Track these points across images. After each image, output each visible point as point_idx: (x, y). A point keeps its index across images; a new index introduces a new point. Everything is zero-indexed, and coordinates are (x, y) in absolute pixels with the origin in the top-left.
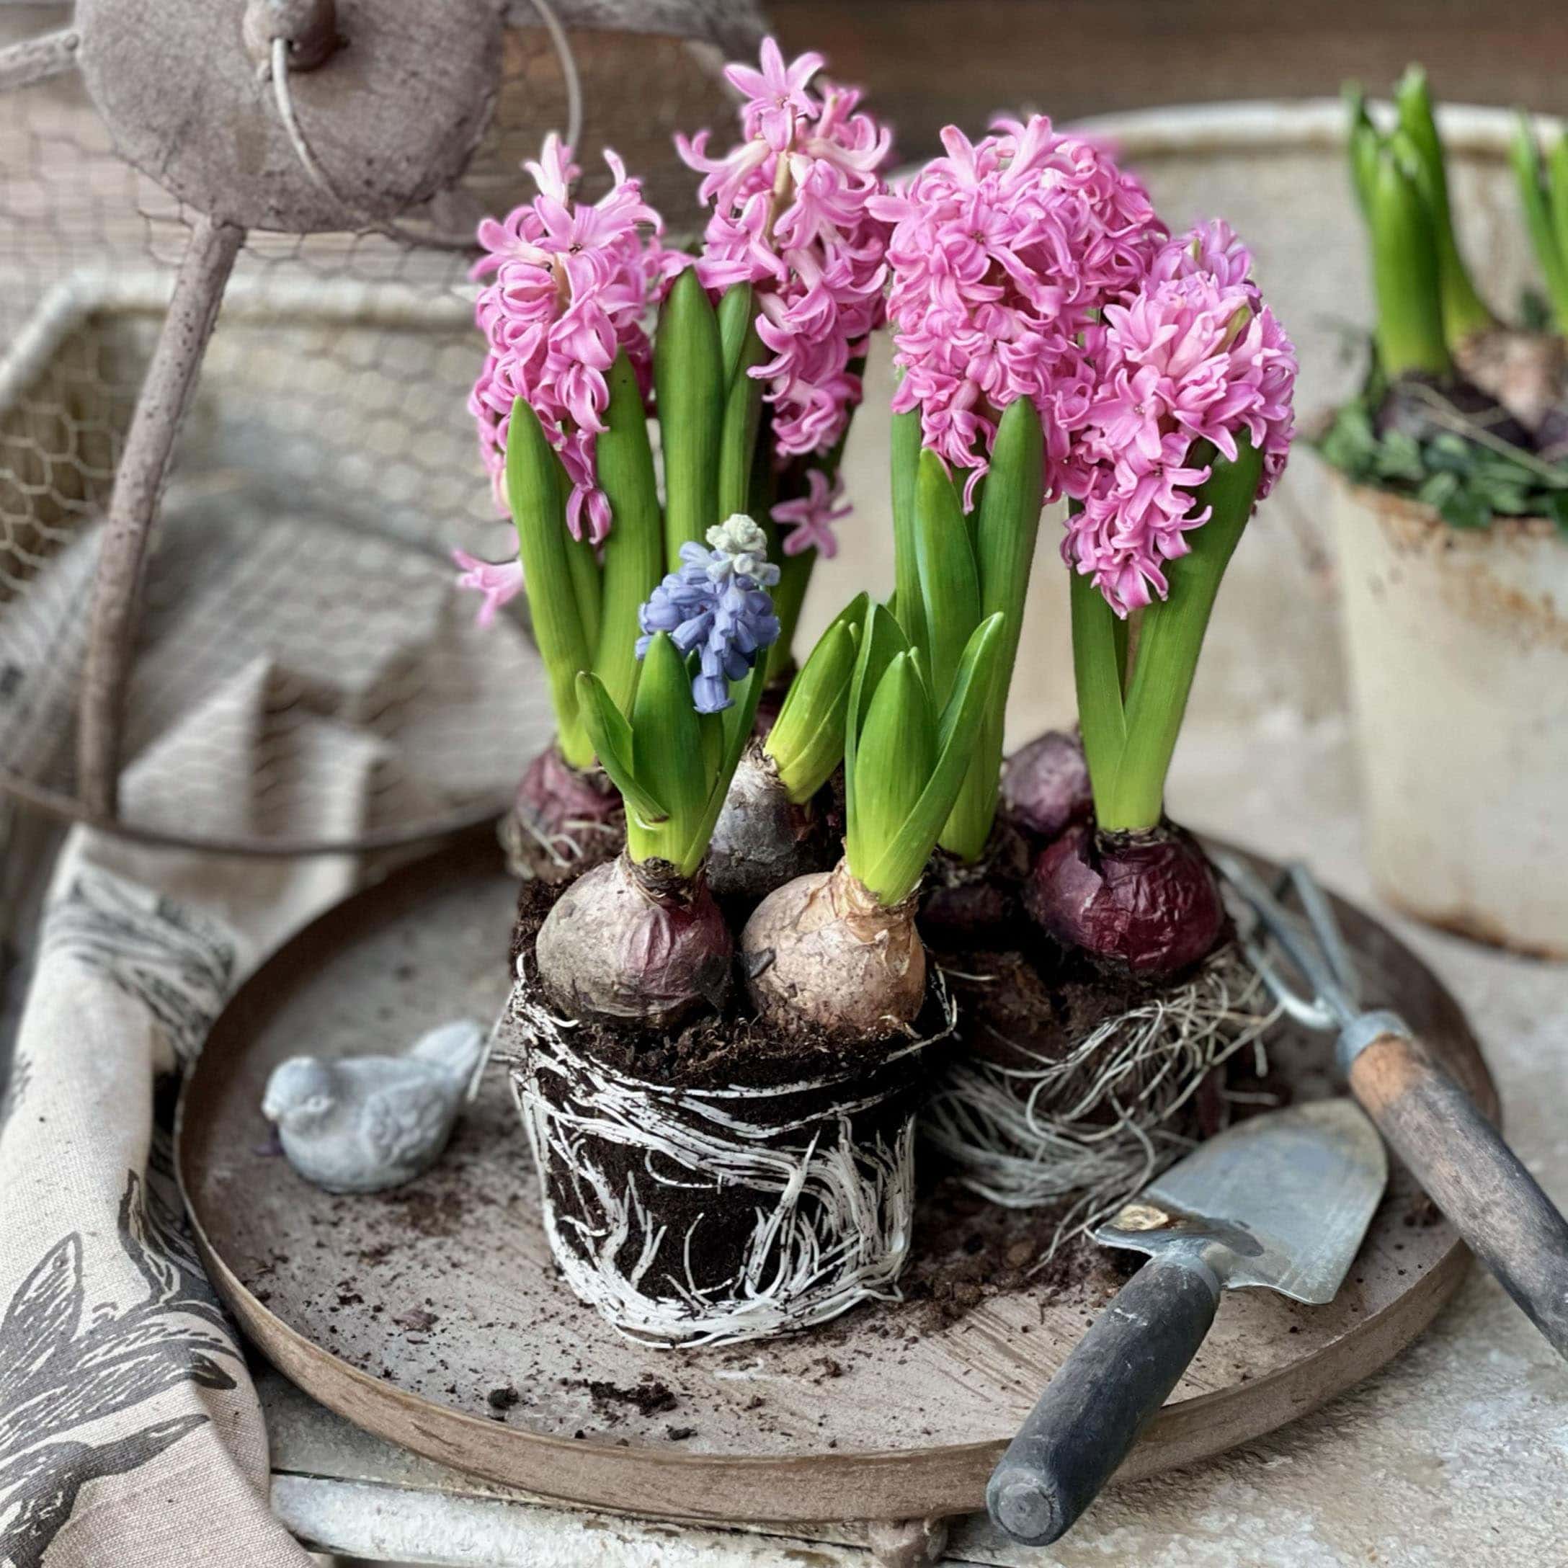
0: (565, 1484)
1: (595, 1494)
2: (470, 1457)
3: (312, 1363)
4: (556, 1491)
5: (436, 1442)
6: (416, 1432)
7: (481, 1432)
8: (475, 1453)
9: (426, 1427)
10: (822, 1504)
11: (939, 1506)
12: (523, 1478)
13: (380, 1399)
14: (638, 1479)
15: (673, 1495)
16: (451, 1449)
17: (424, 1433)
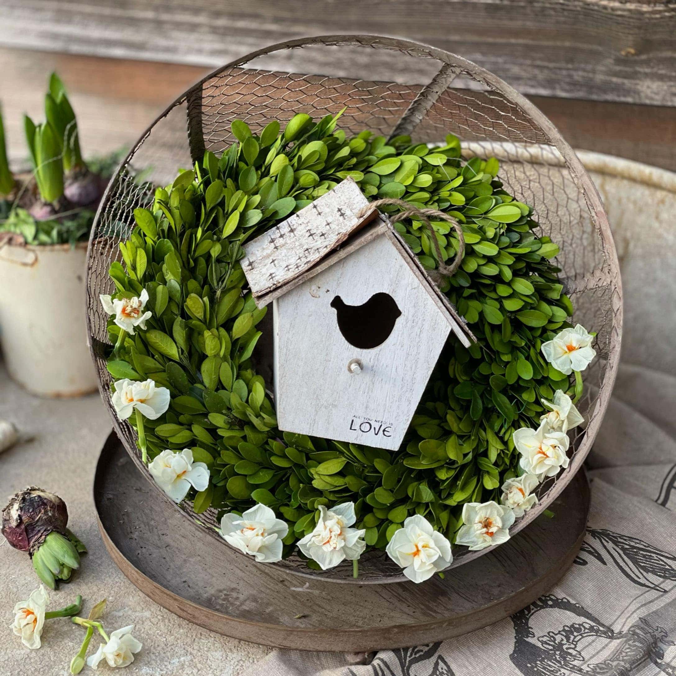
0: (232, 633)
3: (140, 579)
4: (230, 635)
5: (186, 613)
6: (178, 609)
7: (202, 612)
8: (200, 619)
9: (182, 607)
10: (327, 646)
11: (371, 648)
12: (217, 629)
13: (165, 595)
14: (260, 633)
16: (191, 616)
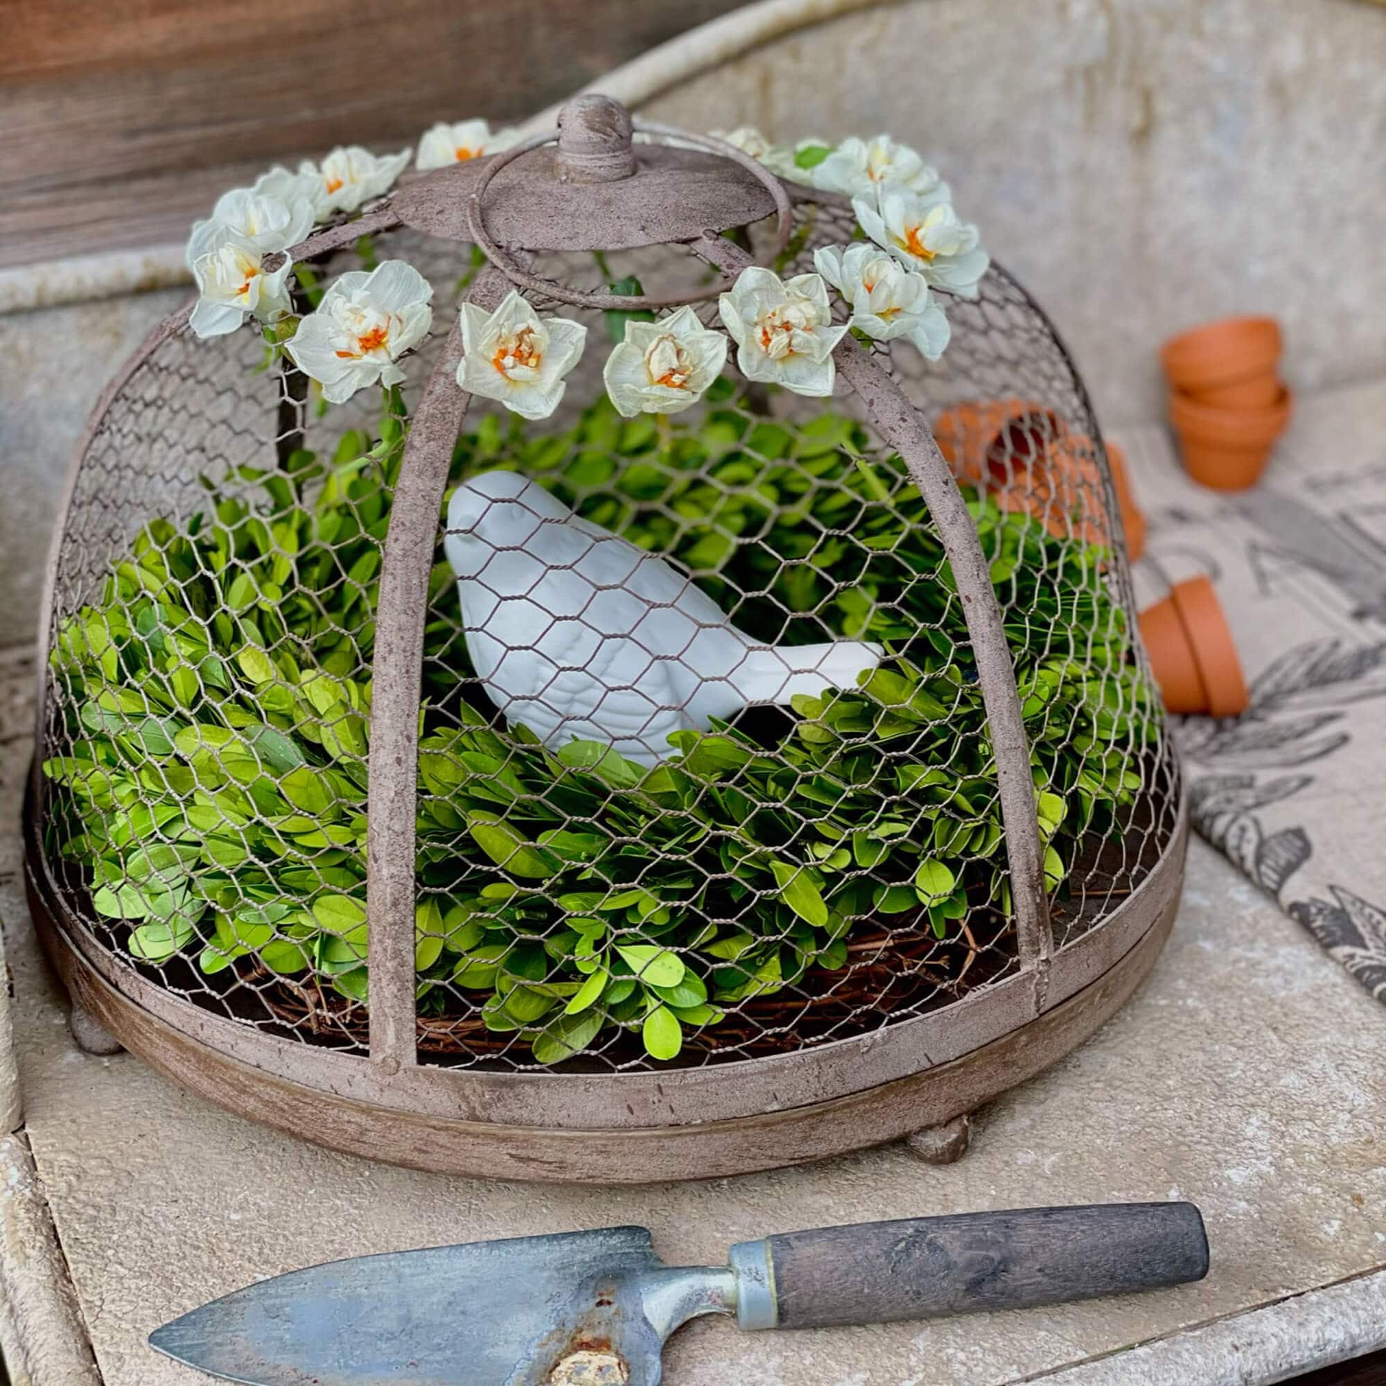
1: (702, 1170)
2: (573, 1170)
5: (534, 1164)
11: (976, 1099)
14: (745, 1146)
15: (777, 1151)
16: (552, 1167)
17: (520, 1159)
